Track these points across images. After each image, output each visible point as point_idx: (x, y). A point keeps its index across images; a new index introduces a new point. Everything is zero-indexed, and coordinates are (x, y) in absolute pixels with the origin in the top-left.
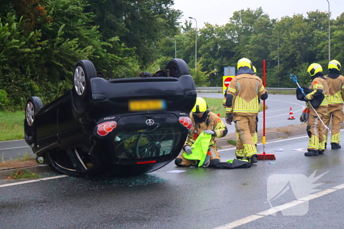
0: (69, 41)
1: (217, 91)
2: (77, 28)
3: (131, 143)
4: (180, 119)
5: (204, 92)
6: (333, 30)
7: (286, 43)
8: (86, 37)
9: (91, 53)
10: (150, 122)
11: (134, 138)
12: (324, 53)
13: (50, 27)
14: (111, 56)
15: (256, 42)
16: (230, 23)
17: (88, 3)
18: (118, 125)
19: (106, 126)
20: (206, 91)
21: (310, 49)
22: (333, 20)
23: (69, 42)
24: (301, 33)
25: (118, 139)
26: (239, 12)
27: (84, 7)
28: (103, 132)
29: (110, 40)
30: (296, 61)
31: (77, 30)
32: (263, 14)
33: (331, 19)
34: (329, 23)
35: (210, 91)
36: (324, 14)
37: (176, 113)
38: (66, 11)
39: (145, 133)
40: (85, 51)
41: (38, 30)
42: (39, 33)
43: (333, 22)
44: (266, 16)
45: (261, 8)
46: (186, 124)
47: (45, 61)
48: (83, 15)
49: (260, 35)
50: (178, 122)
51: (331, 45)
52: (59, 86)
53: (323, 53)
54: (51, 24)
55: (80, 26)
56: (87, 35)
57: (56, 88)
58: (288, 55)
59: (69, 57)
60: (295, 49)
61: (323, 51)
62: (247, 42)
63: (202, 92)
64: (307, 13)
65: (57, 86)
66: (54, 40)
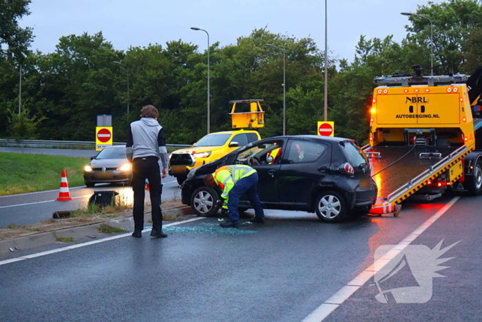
1: (51, 146)
5: (32, 147)
7: (140, 83)
12: (191, 98)
15: (97, 79)
16: (56, 53)
20: (35, 145)
21: (172, 92)
24: (161, 72)
26: (68, 37)
32: (104, 42)
35: (41, 145)
36: (188, 46)
44: (109, 46)
45: (101, 33)
49: (101, 70)
53: (189, 98)
58: (143, 99)
60: (152, 92)
61: (189, 95)
63: (29, 147)
64: (167, 43)
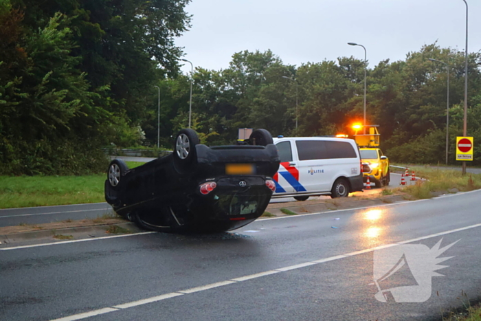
0: (55, 91)
2: (61, 74)
3: (225, 201)
4: (267, 181)
6: (369, 83)
8: (72, 87)
9: (78, 108)
10: (242, 183)
11: (228, 197)
13: (30, 72)
14: (99, 110)
15: (267, 94)
16: (230, 68)
17: (76, 45)
18: (217, 185)
19: (208, 186)
22: (370, 70)
23: (55, 93)
25: (217, 198)
27: (71, 49)
28: (205, 191)
29: (97, 89)
30: (320, 121)
31: (61, 77)
33: (367, 68)
34: (366, 73)
36: (359, 61)
37: (263, 176)
38: (49, 54)
39: (238, 193)
40: (71, 105)
41: (18, 77)
42: (18, 80)
43: (371, 73)
46: (271, 186)
47: (20, 115)
48: (71, 59)
50: (265, 184)
51: (367, 102)
52: (37, 147)
54: (30, 69)
55: (65, 72)
56: (75, 85)
57: (32, 148)
58: (311, 114)
59: (51, 111)
60: (320, 106)
62: (255, 93)
64: (338, 59)
65: (34, 146)
66: (35, 88)
